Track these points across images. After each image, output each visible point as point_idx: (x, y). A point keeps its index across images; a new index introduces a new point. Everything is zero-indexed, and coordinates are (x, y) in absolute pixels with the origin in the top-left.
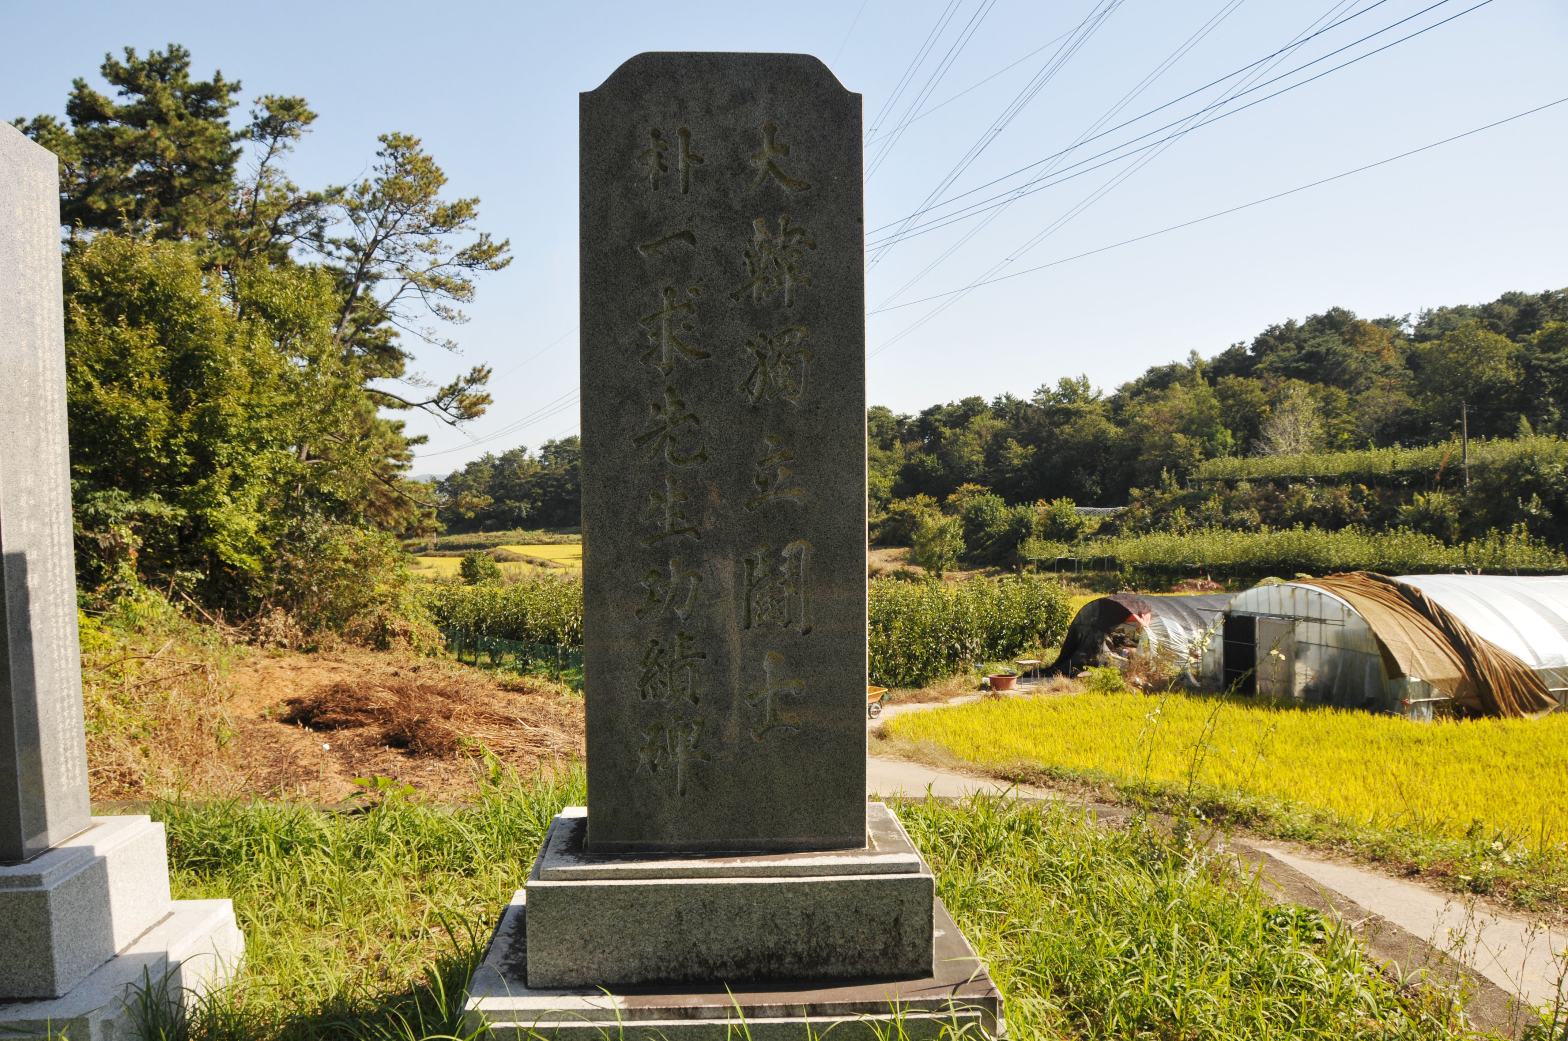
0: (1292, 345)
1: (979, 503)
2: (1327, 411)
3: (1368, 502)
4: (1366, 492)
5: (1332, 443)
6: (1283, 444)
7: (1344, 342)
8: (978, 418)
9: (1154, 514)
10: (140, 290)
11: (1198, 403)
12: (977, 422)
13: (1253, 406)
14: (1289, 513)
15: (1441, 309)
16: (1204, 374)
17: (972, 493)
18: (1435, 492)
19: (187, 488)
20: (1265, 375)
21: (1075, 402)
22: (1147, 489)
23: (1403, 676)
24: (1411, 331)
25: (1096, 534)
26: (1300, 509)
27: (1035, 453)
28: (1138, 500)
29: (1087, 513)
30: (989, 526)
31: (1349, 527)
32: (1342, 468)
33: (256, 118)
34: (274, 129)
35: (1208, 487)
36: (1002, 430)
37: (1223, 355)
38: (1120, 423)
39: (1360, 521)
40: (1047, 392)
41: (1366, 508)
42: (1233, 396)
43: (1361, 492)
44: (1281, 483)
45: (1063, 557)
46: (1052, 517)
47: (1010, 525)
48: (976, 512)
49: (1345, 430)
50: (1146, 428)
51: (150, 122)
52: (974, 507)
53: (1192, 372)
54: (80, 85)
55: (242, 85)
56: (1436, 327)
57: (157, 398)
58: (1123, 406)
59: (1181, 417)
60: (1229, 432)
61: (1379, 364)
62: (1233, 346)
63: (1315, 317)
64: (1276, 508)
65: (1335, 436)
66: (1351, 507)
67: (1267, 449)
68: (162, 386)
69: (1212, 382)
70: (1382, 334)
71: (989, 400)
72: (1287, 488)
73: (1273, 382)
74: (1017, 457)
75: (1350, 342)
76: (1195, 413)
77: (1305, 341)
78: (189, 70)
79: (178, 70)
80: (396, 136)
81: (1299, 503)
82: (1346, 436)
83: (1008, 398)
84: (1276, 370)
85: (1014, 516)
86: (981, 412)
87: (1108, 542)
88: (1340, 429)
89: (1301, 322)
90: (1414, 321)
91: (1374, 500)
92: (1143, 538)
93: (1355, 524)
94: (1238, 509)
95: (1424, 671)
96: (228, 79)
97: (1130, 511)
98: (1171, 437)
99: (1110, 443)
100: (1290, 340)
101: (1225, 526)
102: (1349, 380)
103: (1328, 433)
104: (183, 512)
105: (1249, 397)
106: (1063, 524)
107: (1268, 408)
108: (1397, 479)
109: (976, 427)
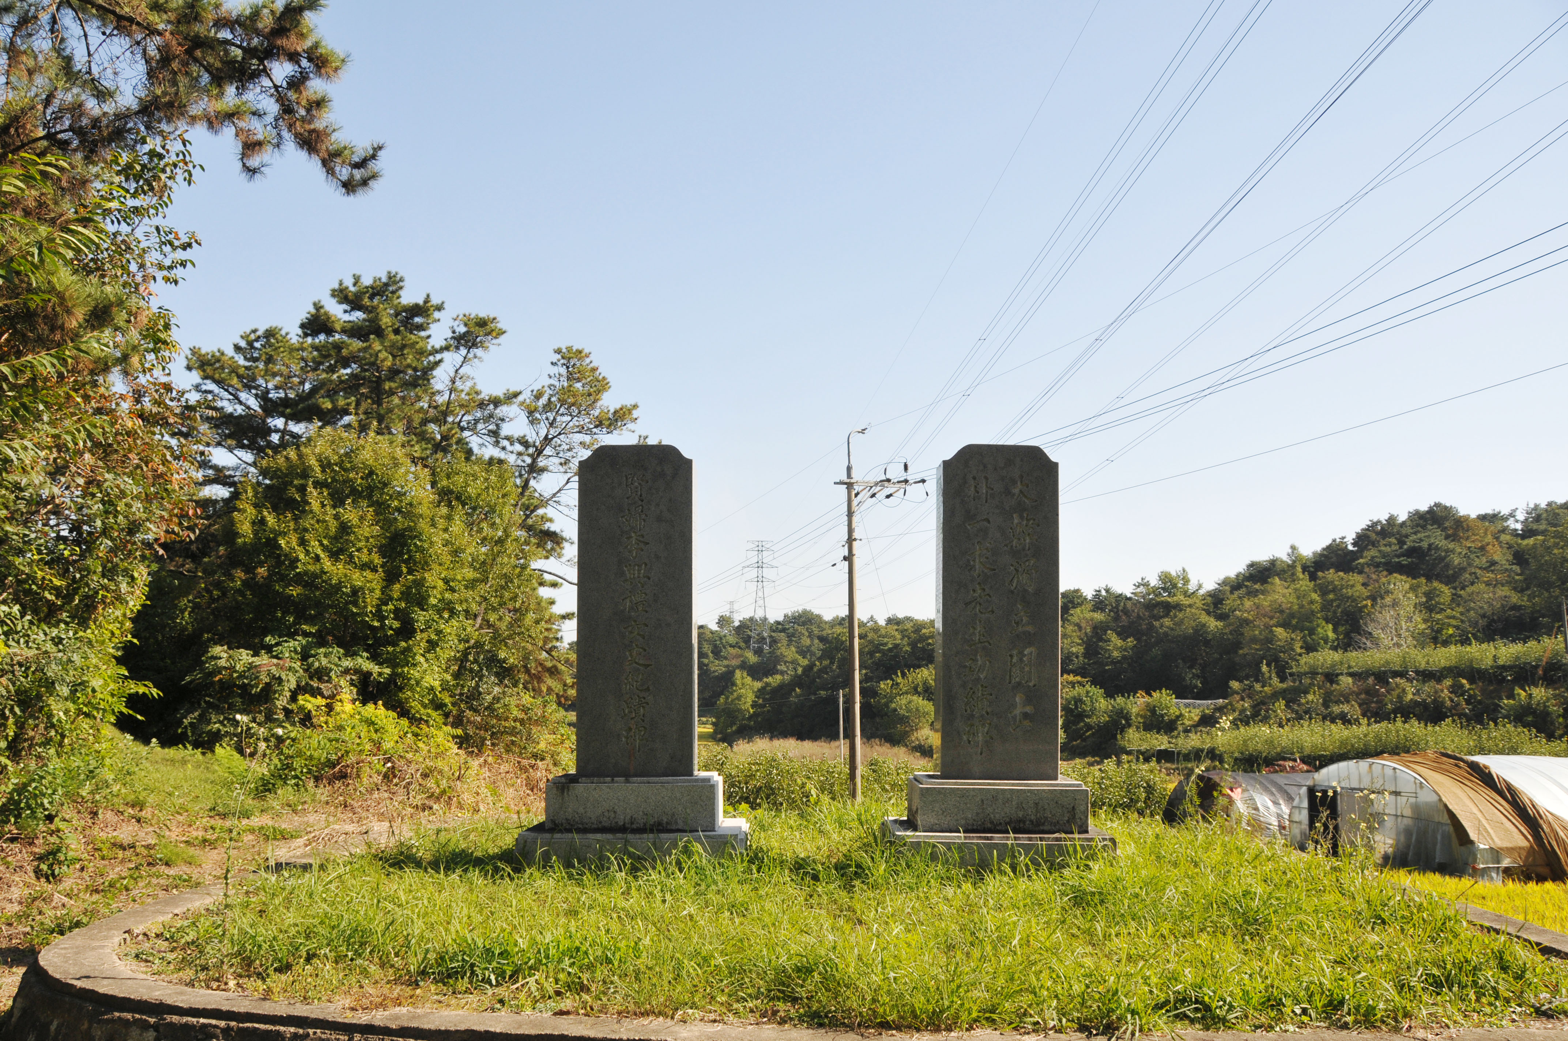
0: (1393, 540)
1: (1079, 694)
2: (1429, 606)
3: (1470, 696)
4: (1467, 686)
5: (1436, 638)
6: (1385, 639)
7: (1446, 538)
8: (1078, 610)
9: (1253, 707)
10: (362, 478)
11: (1298, 598)
12: (1077, 614)
13: (1354, 600)
14: (1389, 706)
15: (1549, 504)
16: (1305, 568)
17: (1073, 684)
18: (1537, 686)
19: (390, 649)
20: (1366, 570)
21: (1174, 595)
22: (1246, 682)
23: (1472, 842)
24: (1519, 526)
25: (1195, 726)
26: (1401, 702)
27: (1135, 646)
28: (1238, 693)
29: (1187, 706)
30: (1089, 717)
31: (1449, 720)
32: (1443, 663)
33: (454, 332)
34: (467, 342)
35: (1308, 681)
36: (1101, 622)
37: (1324, 549)
38: (1220, 617)
39: (1461, 715)
40: (1146, 585)
41: (1468, 702)
42: (1334, 591)
43: (1462, 686)
44: (1382, 676)
45: (1163, 747)
46: (1152, 710)
47: (1109, 716)
48: (1076, 703)
49: (1449, 625)
50: (1247, 622)
51: (372, 336)
52: (1074, 698)
53: (1292, 566)
54: (318, 307)
55: (445, 306)
56: (1544, 522)
57: (374, 570)
58: (1223, 599)
59: (1282, 612)
60: (1330, 626)
61: (1484, 559)
62: (1334, 540)
63: (1417, 512)
64: (1376, 702)
65: (1439, 631)
66: (1452, 701)
67: (1368, 644)
68: (377, 560)
69: (1313, 577)
70: (1486, 530)
71: (1088, 593)
72: (1388, 683)
73: (1374, 576)
74: (1116, 648)
75: (1453, 537)
76: (1296, 607)
77: (1407, 536)
78: (401, 293)
79: (393, 292)
80: (569, 349)
81: (1399, 697)
82: (1451, 631)
83: (1107, 591)
84: (1377, 565)
85: (1113, 707)
86: (1080, 604)
87: (1208, 733)
88: (1443, 624)
89: (1402, 517)
90: (1521, 516)
91: (1475, 695)
92: (1242, 729)
93: (1456, 718)
94: (1337, 702)
95: (1492, 839)
96: (435, 301)
97: (1231, 704)
98: (1271, 631)
99: (1210, 637)
100: (1391, 535)
101: (1324, 718)
102: (1453, 575)
103: (1431, 628)
104: (388, 671)
105: (1350, 592)
106: (1162, 716)
107: (1369, 603)
108: (1501, 674)
109: (1075, 619)
